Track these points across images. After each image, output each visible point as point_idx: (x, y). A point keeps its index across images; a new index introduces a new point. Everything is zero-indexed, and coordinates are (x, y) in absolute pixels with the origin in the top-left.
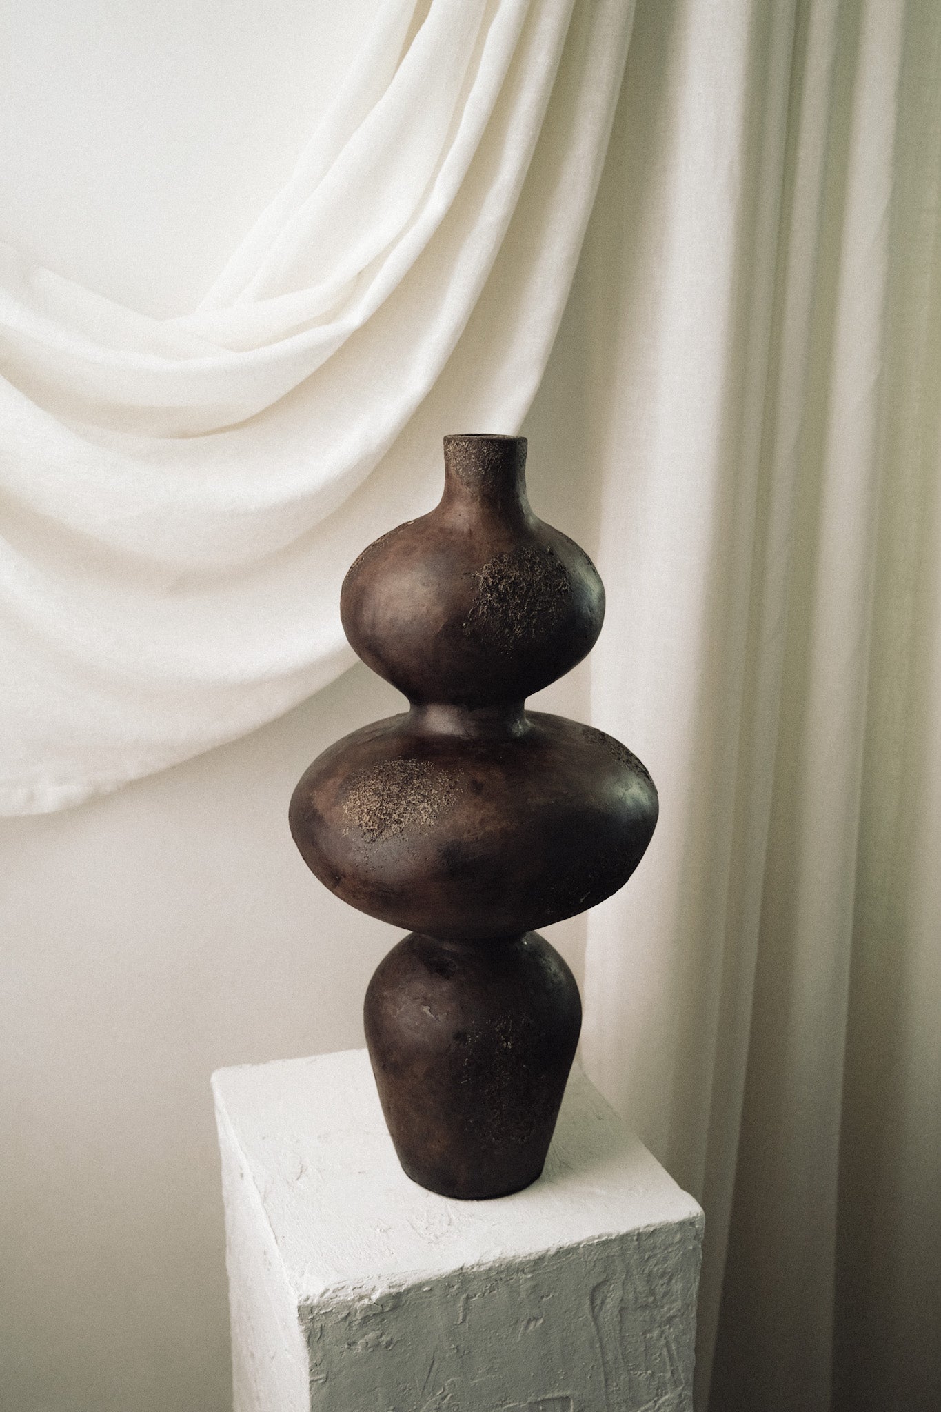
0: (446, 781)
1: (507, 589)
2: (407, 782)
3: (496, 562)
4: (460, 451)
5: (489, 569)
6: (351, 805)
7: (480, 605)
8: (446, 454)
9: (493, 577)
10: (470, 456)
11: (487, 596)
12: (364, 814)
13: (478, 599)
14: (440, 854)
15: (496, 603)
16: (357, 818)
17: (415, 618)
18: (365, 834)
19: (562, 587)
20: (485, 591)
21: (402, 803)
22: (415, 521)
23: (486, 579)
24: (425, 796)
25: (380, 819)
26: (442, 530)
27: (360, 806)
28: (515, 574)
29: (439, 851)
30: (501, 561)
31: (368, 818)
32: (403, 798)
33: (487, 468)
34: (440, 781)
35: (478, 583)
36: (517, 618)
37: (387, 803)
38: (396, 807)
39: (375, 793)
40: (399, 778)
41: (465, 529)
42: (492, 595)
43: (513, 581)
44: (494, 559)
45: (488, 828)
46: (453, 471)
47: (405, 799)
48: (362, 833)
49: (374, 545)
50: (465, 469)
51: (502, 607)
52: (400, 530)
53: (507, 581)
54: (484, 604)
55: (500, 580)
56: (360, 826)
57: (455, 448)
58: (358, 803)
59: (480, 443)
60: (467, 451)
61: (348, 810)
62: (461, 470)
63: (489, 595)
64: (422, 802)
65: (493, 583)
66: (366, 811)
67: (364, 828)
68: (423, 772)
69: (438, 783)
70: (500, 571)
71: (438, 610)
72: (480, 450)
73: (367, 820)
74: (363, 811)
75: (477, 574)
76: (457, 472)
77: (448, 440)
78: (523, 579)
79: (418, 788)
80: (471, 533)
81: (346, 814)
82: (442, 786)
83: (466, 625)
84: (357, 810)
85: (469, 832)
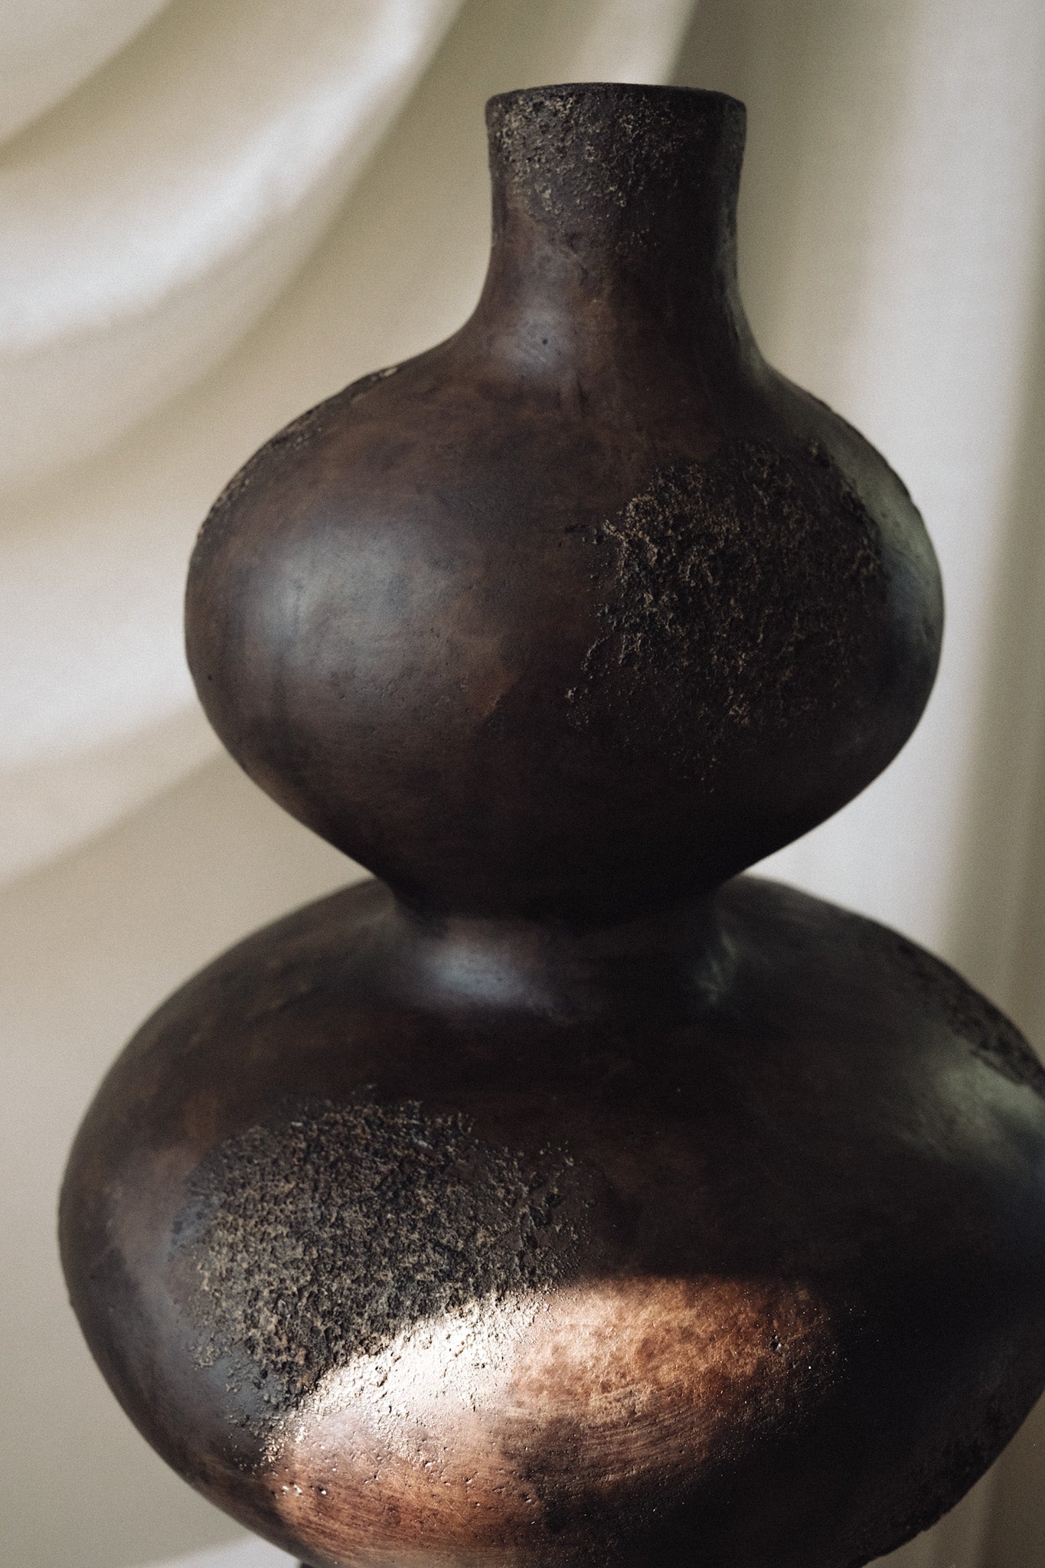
0: (518, 1194)
1: (704, 577)
2: (396, 1195)
3: (666, 489)
4: (545, 129)
5: (646, 513)
6: (221, 1263)
7: (619, 629)
8: (496, 146)
9: (657, 541)
10: (578, 146)
11: (642, 600)
12: (260, 1304)
13: (613, 611)
14: (512, 1465)
15: (672, 623)
16: (238, 1314)
17: (409, 671)
18: (264, 1374)
19: (860, 566)
20: (634, 584)
21: (380, 1276)
22: (402, 368)
23: (637, 545)
24: (455, 1255)
25: (314, 1331)
26: (488, 389)
27: (249, 1273)
28: (727, 526)
29: (507, 1454)
30: (683, 486)
31: (274, 1320)
32: (385, 1261)
33: (636, 183)
34: (501, 1193)
35: (614, 558)
36: (735, 668)
37: (335, 1272)
38: (363, 1291)
39: (297, 1231)
40: (369, 1180)
41: (566, 383)
42: (657, 596)
43: (721, 552)
44: (661, 481)
45: (667, 1374)
46: (520, 202)
47: (394, 1264)
48: (256, 1371)
49: (279, 441)
50: (563, 192)
51: (690, 634)
52: (354, 395)
53: (704, 552)
54: (635, 628)
55: (683, 547)
56: (250, 1344)
57: (529, 120)
58: (244, 1262)
59: (613, 100)
60: (567, 130)
61: (211, 1281)
62: (547, 194)
63: (649, 597)
64: (448, 1276)
65: (660, 556)
66: (266, 1293)
67: (259, 1353)
68: (446, 1154)
69: (497, 1201)
70: (681, 520)
71: (485, 647)
72: (614, 123)
73: (271, 1327)
74: (257, 1294)
75: (609, 529)
76: (536, 200)
77: (502, 105)
78: (752, 543)
79: (432, 1220)
80: (582, 397)
81: (205, 1294)
82: (510, 1214)
83: (576, 693)
84: (238, 1288)
85: (606, 1387)
